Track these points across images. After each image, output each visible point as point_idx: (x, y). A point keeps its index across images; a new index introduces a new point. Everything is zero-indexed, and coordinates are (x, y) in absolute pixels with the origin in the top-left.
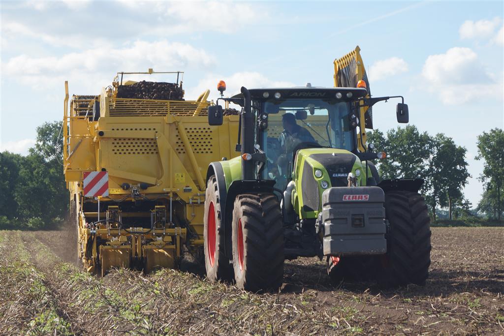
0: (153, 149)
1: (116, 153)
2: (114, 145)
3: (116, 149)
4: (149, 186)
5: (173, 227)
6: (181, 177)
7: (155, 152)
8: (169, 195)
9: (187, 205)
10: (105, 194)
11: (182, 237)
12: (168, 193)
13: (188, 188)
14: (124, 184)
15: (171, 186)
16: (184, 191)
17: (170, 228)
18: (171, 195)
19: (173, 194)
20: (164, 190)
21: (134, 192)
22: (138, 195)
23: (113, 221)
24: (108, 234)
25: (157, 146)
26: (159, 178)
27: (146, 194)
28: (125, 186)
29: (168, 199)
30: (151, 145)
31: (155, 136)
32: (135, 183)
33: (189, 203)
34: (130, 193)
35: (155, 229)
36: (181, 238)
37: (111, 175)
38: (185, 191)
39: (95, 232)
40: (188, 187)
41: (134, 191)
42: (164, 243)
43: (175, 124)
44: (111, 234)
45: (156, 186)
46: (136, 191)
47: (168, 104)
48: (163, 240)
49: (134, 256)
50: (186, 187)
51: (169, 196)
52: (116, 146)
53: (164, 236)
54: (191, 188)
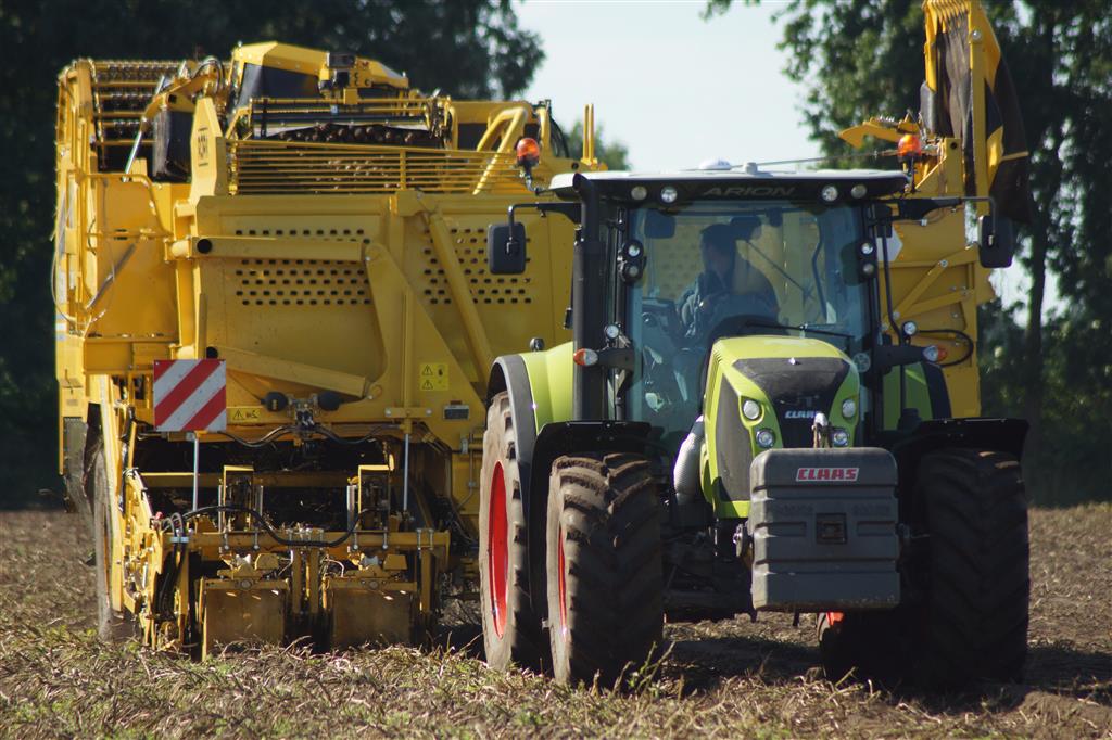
0: (355, 289)
1: (246, 303)
2: (241, 279)
3: (246, 290)
4: (343, 401)
5: (411, 528)
6: (437, 372)
7: (361, 299)
8: (401, 427)
9: (454, 456)
10: (218, 424)
11: (437, 555)
12: (398, 421)
13: (458, 407)
14: (273, 395)
15: (407, 402)
16: (447, 417)
17: (402, 529)
18: (407, 427)
19: (414, 423)
20: (388, 412)
21: (300, 418)
22: (311, 427)
23: (237, 508)
24: (223, 546)
25: (367, 282)
26: (373, 376)
27: (333, 424)
28: (275, 401)
29: (400, 437)
30: (352, 281)
31: (363, 255)
32: (306, 390)
33: (459, 452)
34: (287, 420)
35: (359, 534)
36: (433, 559)
37: (232, 367)
38: (449, 415)
39: (185, 540)
40: (459, 403)
41: (300, 415)
42: (387, 575)
43: (423, 217)
44: (231, 547)
45: (364, 401)
46: (307, 415)
47: (402, 157)
48: (381, 566)
49: (296, 609)
50: (454, 403)
51: (402, 431)
52: (246, 282)
53: (383, 554)
54: (466, 407)
